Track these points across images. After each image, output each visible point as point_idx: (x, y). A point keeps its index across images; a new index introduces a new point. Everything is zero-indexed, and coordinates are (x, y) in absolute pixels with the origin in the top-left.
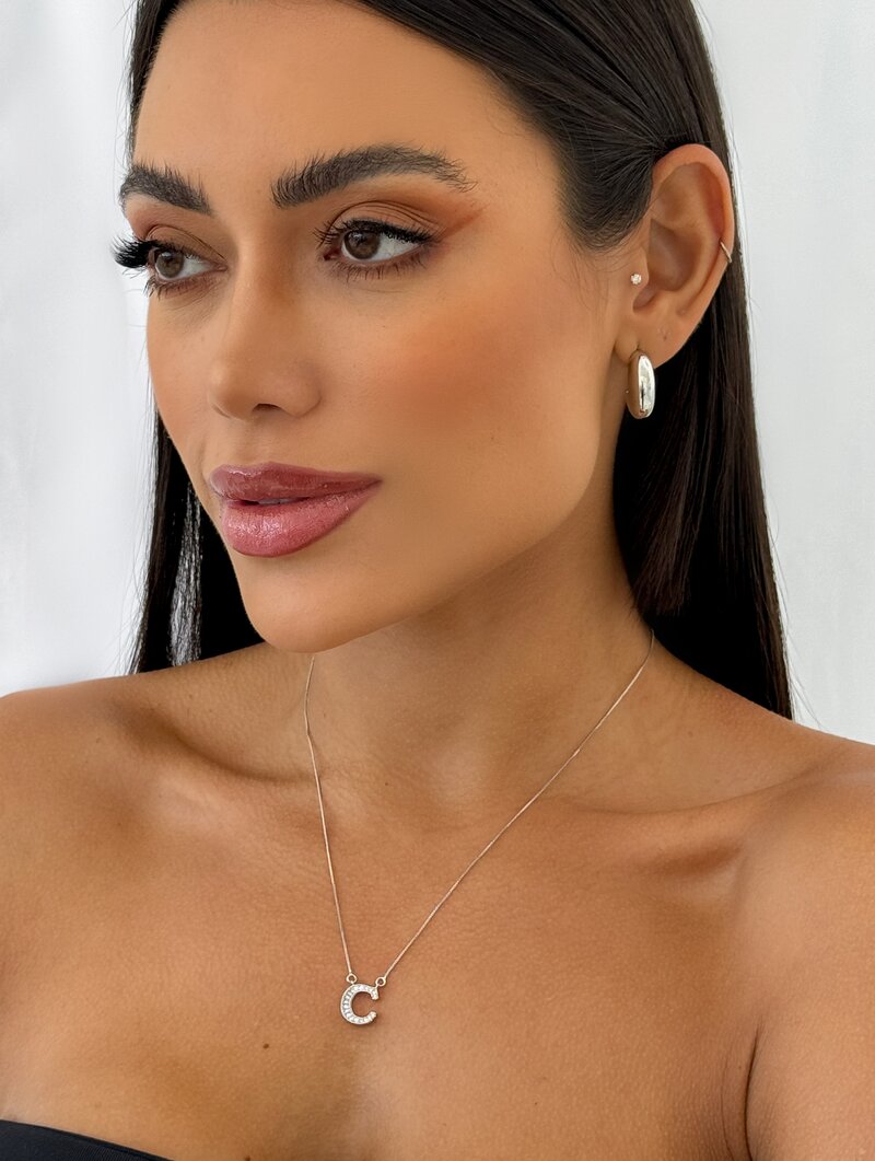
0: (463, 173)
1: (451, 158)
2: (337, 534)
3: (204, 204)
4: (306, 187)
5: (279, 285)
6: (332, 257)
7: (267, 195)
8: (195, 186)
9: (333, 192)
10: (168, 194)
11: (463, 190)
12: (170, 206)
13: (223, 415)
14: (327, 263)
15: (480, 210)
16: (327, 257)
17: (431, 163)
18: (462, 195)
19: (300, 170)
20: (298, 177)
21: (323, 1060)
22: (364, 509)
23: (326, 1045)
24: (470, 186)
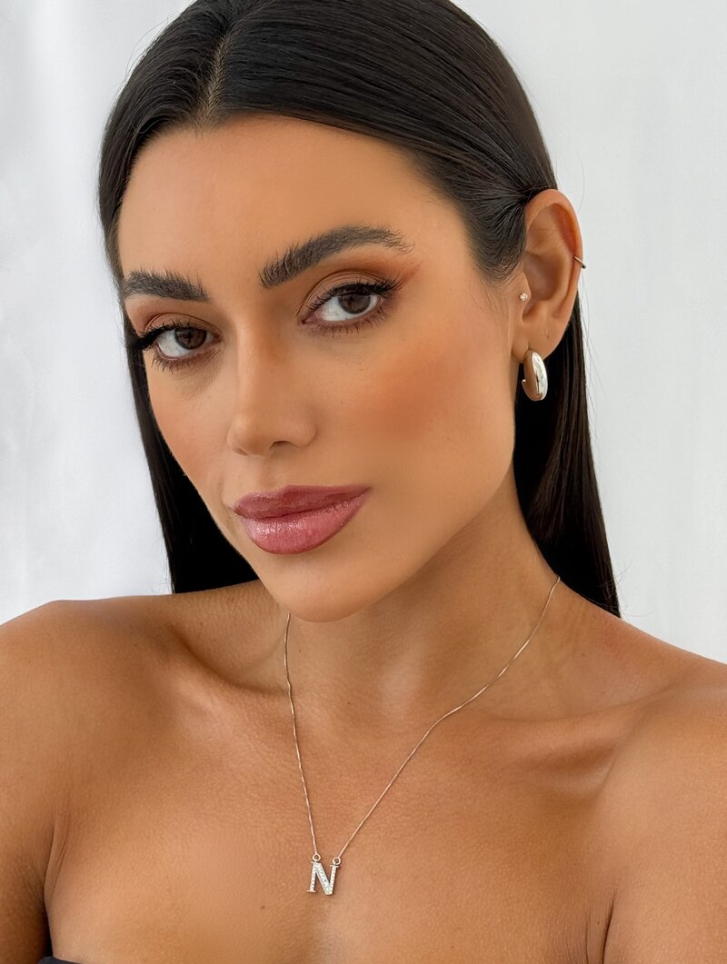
0: (403, 239)
1: (394, 229)
2: (346, 530)
3: (203, 295)
4: (288, 269)
5: (272, 348)
6: (308, 320)
7: (256, 281)
8: (194, 283)
9: (309, 270)
10: (169, 292)
11: (405, 252)
12: (171, 300)
13: (245, 454)
14: (304, 326)
15: (419, 266)
16: (304, 322)
17: (378, 235)
18: (405, 256)
19: (281, 257)
20: (281, 264)
21: (305, 918)
22: (363, 510)
23: (307, 906)
24: (411, 248)
